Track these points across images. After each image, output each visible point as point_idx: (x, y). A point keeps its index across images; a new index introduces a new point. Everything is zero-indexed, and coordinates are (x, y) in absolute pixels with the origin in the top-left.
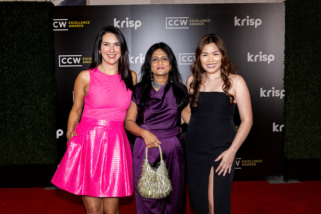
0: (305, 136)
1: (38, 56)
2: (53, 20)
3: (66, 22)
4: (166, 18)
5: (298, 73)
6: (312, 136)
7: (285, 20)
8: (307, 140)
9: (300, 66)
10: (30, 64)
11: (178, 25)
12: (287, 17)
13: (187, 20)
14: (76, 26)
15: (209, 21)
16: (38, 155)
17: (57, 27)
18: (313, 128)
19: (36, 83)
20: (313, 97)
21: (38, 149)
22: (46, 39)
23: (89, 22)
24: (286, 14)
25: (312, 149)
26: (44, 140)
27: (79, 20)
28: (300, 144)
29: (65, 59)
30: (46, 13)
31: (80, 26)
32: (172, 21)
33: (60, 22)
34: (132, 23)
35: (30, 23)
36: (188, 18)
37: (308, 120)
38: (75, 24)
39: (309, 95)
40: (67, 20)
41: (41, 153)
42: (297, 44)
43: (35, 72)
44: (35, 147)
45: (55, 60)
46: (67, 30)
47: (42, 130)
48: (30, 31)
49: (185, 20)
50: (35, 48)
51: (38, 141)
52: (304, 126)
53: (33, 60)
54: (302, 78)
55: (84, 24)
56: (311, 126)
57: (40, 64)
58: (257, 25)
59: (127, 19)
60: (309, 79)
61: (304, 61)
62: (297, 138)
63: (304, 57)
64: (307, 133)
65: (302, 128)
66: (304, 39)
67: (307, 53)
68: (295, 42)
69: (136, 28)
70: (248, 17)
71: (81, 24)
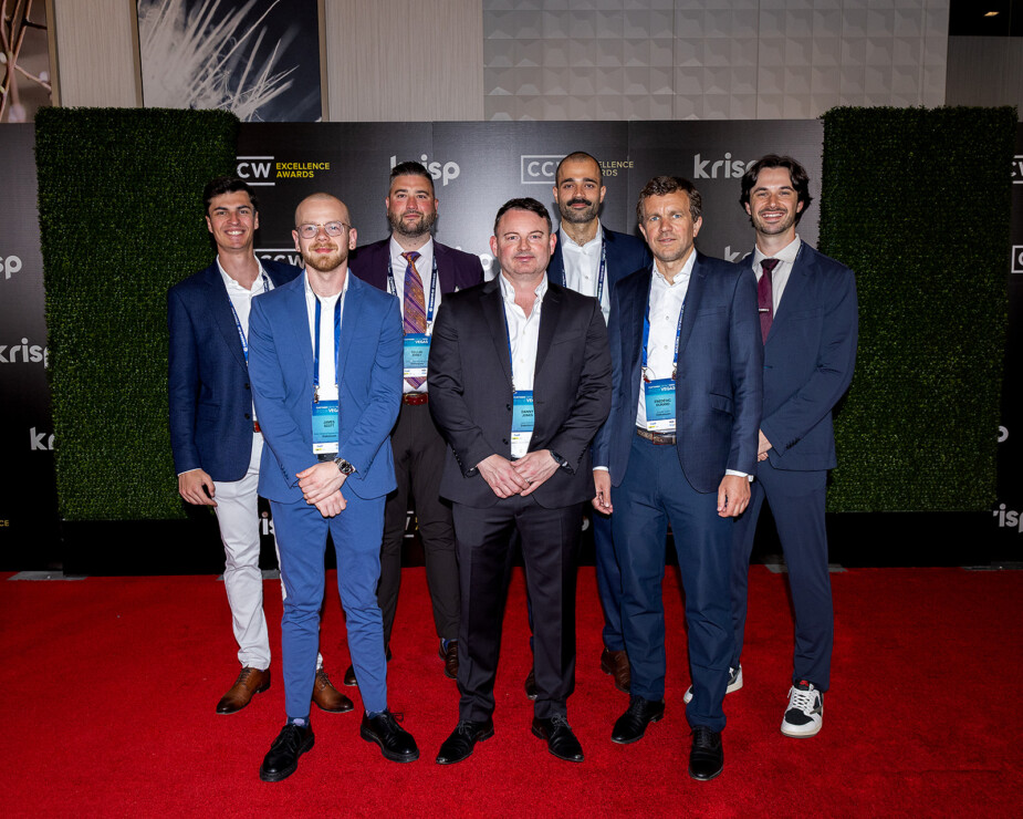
0: (861, 457)
1: (198, 249)
2: (238, 158)
3: (269, 165)
4: (522, 157)
6: (881, 458)
7: (823, 164)
8: (868, 466)
10: (181, 270)
11: (552, 174)
12: (826, 157)
14: (295, 176)
15: (631, 164)
17: (247, 176)
18: (882, 439)
20: (885, 360)
23: (327, 166)
24: (824, 148)
25: (880, 490)
27: (303, 160)
28: (849, 476)
29: (269, 257)
30: (218, 140)
31: (305, 174)
32: (537, 164)
33: (253, 165)
34: (435, 167)
35: (177, 166)
37: (872, 418)
38: (293, 170)
39: (877, 355)
40: (272, 158)
42: (850, 225)
46: (273, 184)
48: (178, 186)
50: (191, 229)
52: (860, 433)
53: (189, 260)
55: (315, 171)
56: (878, 432)
59: (424, 157)
61: (866, 269)
62: (842, 463)
63: (867, 259)
64: (867, 449)
65: (855, 437)
66: (869, 212)
67: (874, 248)
68: (846, 221)
69: (445, 183)
70: (728, 156)
71: (308, 171)
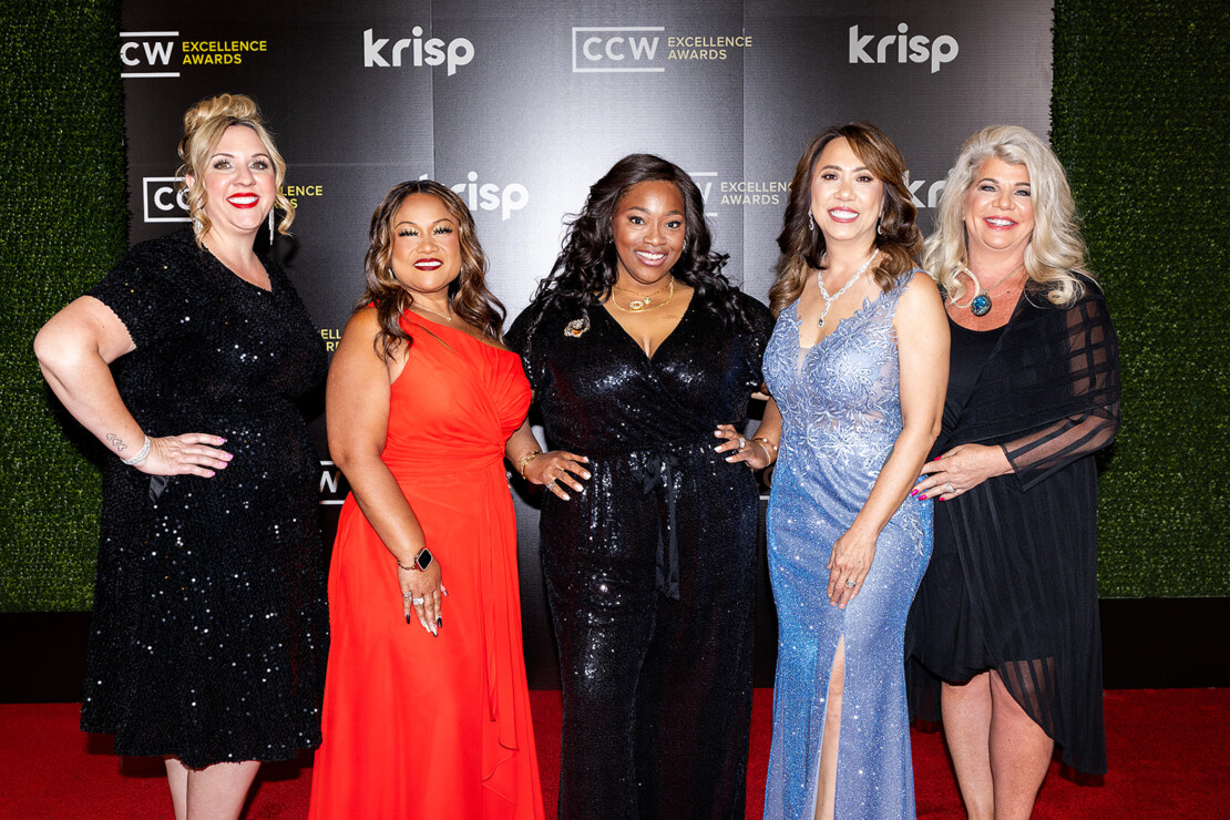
0: (1125, 510)
1: (57, 178)
2: (122, 34)
3: (170, 45)
4: (575, 30)
5: (1103, 255)
6: (1157, 510)
7: (1053, 41)
8: (1137, 524)
9: (1111, 230)
10: (28, 212)
11: (621, 57)
12: (1057, 32)
13: (656, 40)
14: (211, 61)
15: (748, 41)
16: (59, 575)
17: (136, 62)
18: (1158, 479)
19: (50, 286)
20: (1160, 353)
21: (60, 552)
22: (90, 112)
23: (262, 45)
24: (1056, 16)
25: (1156, 562)
26: (83, 513)
27: (225, 36)
28: (1105, 540)
29: (169, 190)
30: (90, 7)
31: (228, 59)
32: (598, 40)
33: (146, 45)
34: (435, 47)
35: (26, 48)
36: (662, 29)
37: (1142, 446)
38: (208, 52)
39: (1148, 346)
40: (176, 34)
41: (71, 567)
42: (1098, 137)
43: (46, 244)
44: (47, 542)
45: (128, 195)
46: (177, 75)
47: (75, 477)
48: (25, 80)
49: (650, 36)
50: (46, 146)
51: (57, 520)
53: (41, 196)
54: (1117, 277)
55: (244, 54)
56: (1152, 468)
57: (66, 211)
58: (938, 59)
59: (417, 31)
60: (1145, 280)
61: (1125, 207)
63: (1126, 190)
64: (1134, 496)
65: (1115, 477)
66: (1128, 117)
67: (1138, 174)
68: (1091, 132)
69: (451, 71)
70: (903, 28)
71: (233, 53)
